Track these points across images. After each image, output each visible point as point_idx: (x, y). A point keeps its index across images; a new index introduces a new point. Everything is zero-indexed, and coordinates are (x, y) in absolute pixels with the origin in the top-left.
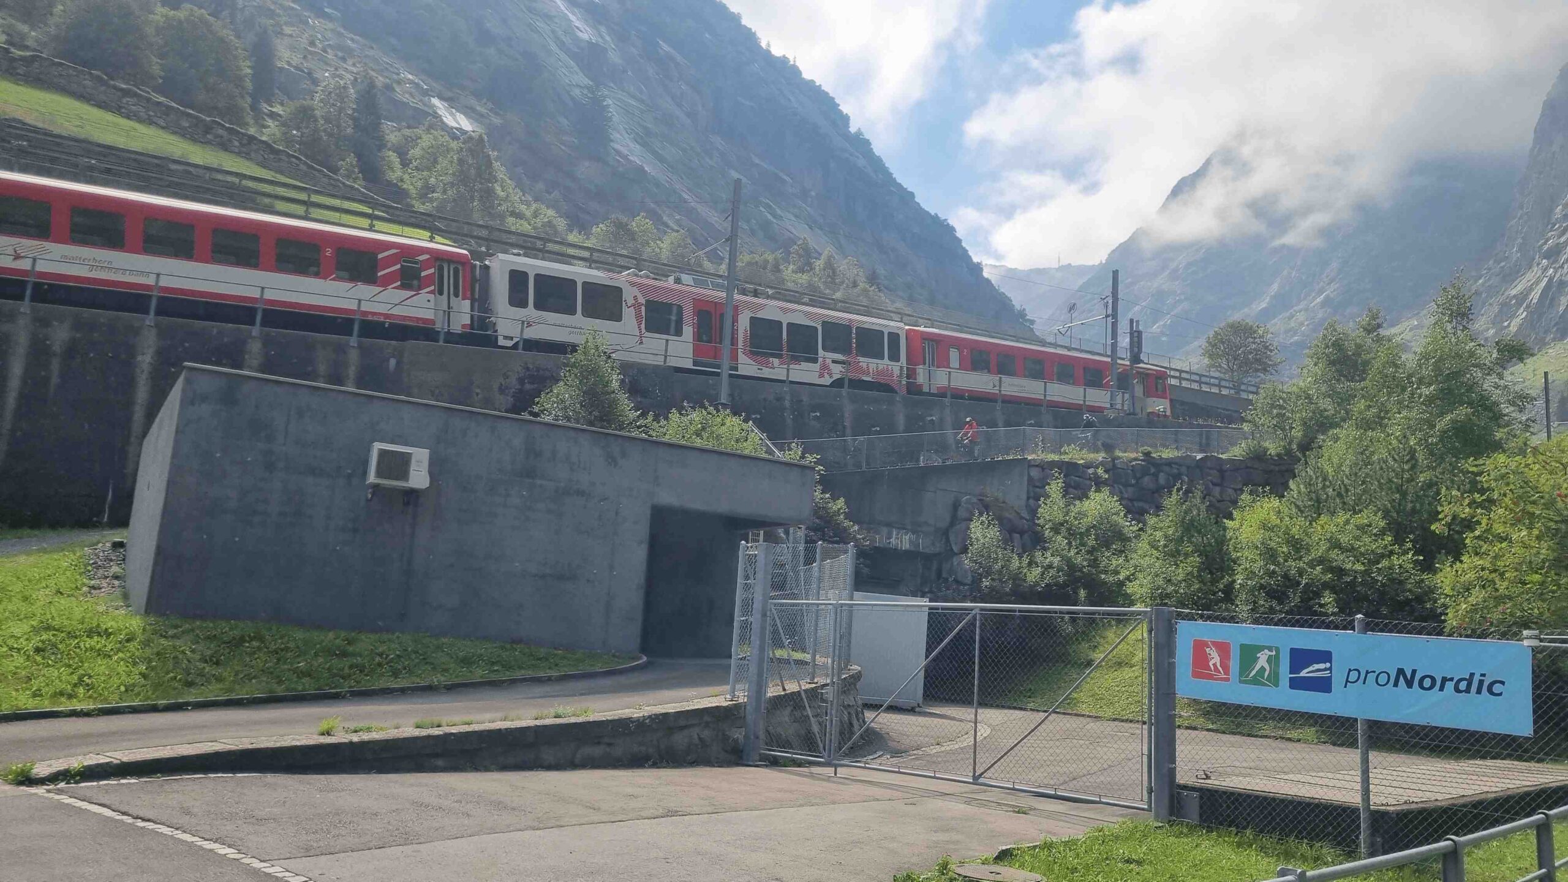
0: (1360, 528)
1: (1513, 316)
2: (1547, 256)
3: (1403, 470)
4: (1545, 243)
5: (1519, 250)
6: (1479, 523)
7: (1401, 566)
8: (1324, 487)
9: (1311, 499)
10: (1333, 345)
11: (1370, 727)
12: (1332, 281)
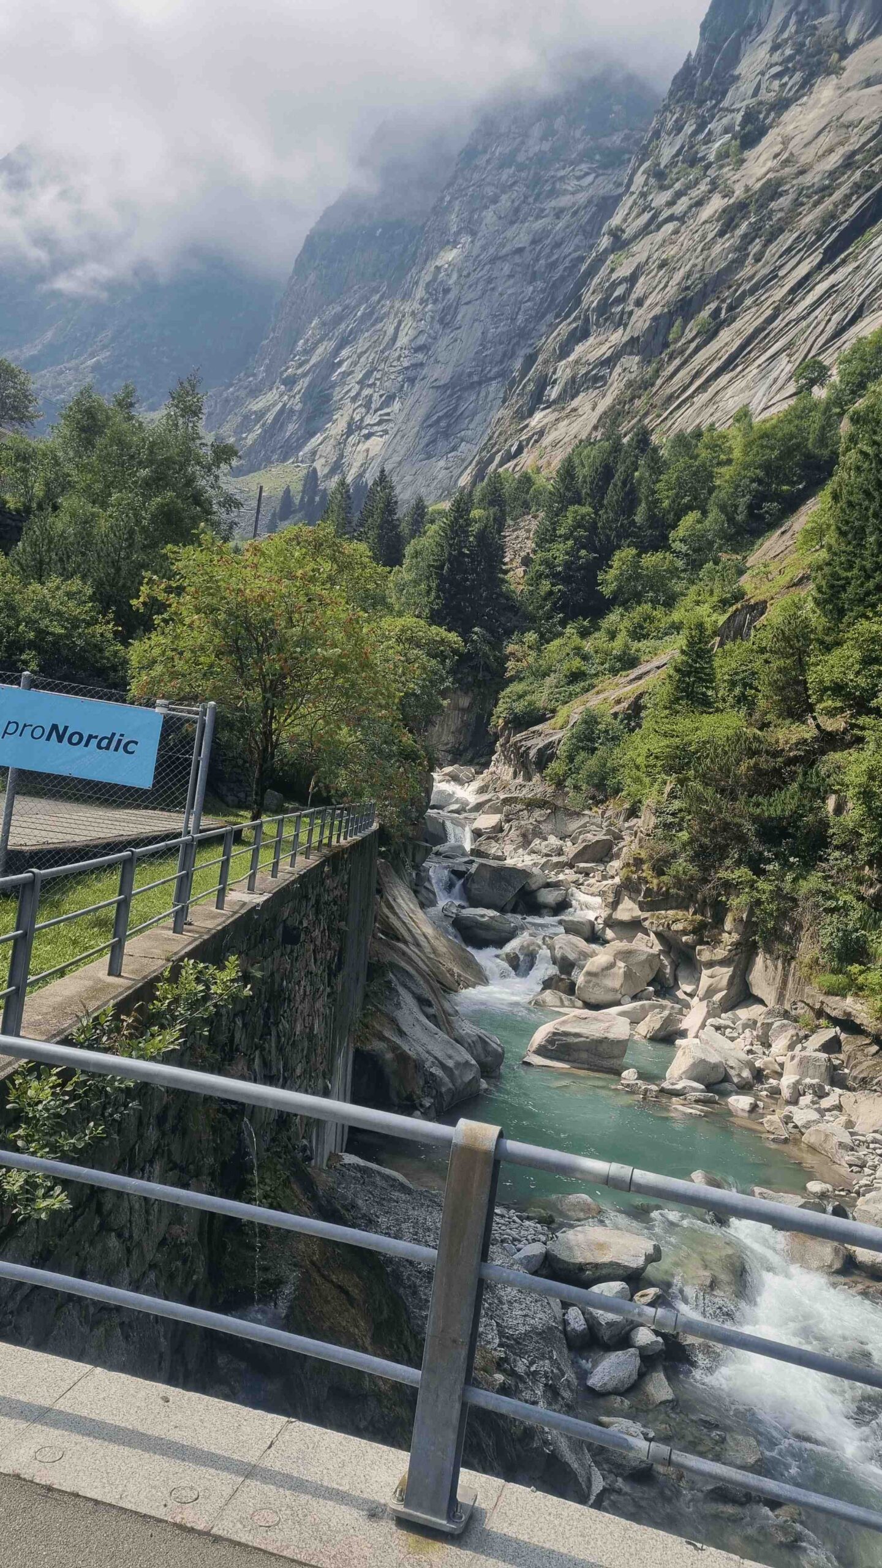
0: (70, 595)
1: (250, 431)
2: (285, 382)
3: (121, 548)
4: (286, 370)
5: (266, 371)
6: (170, 606)
7: (102, 635)
8: (49, 550)
9: (34, 560)
10: (86, 411)
11: (19, 776)
12: (104, 347)
